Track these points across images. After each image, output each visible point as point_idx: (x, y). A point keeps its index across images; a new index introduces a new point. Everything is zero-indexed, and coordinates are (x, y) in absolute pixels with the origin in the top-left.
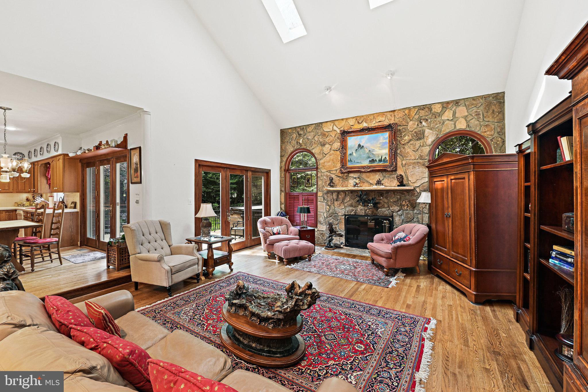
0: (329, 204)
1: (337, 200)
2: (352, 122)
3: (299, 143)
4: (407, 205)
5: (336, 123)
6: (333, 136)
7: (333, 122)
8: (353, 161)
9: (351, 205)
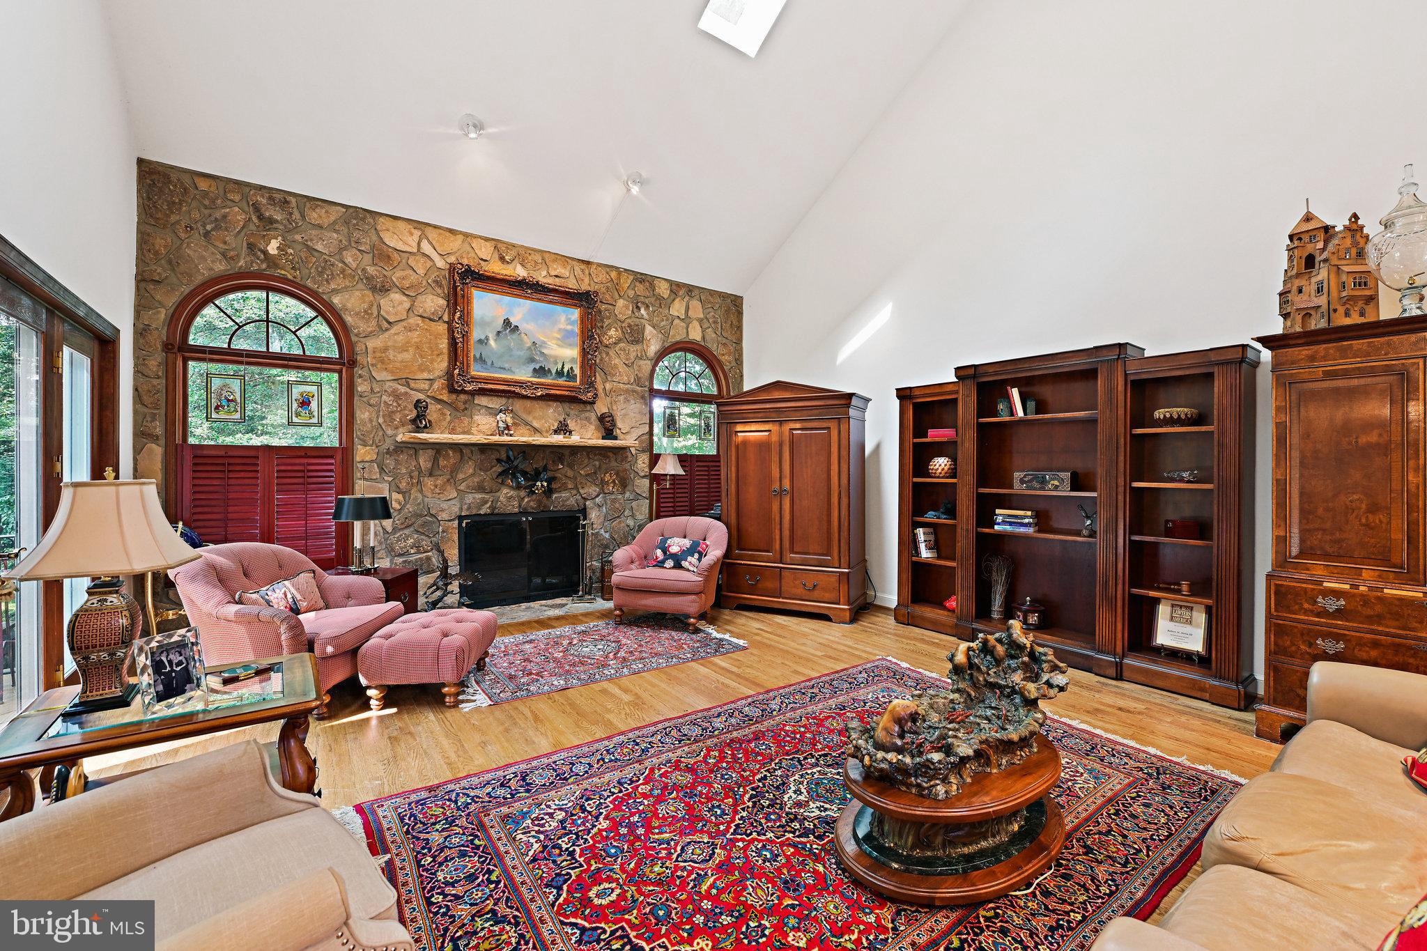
0: (403, 485)
1: (431, 475)
2: (485, 251)
3: (265, 252)
4: (614, 482)
5: (432, 234)
6: (421, 272)
7: (416, 225)
8: (489, 363)
9: (480, 488)
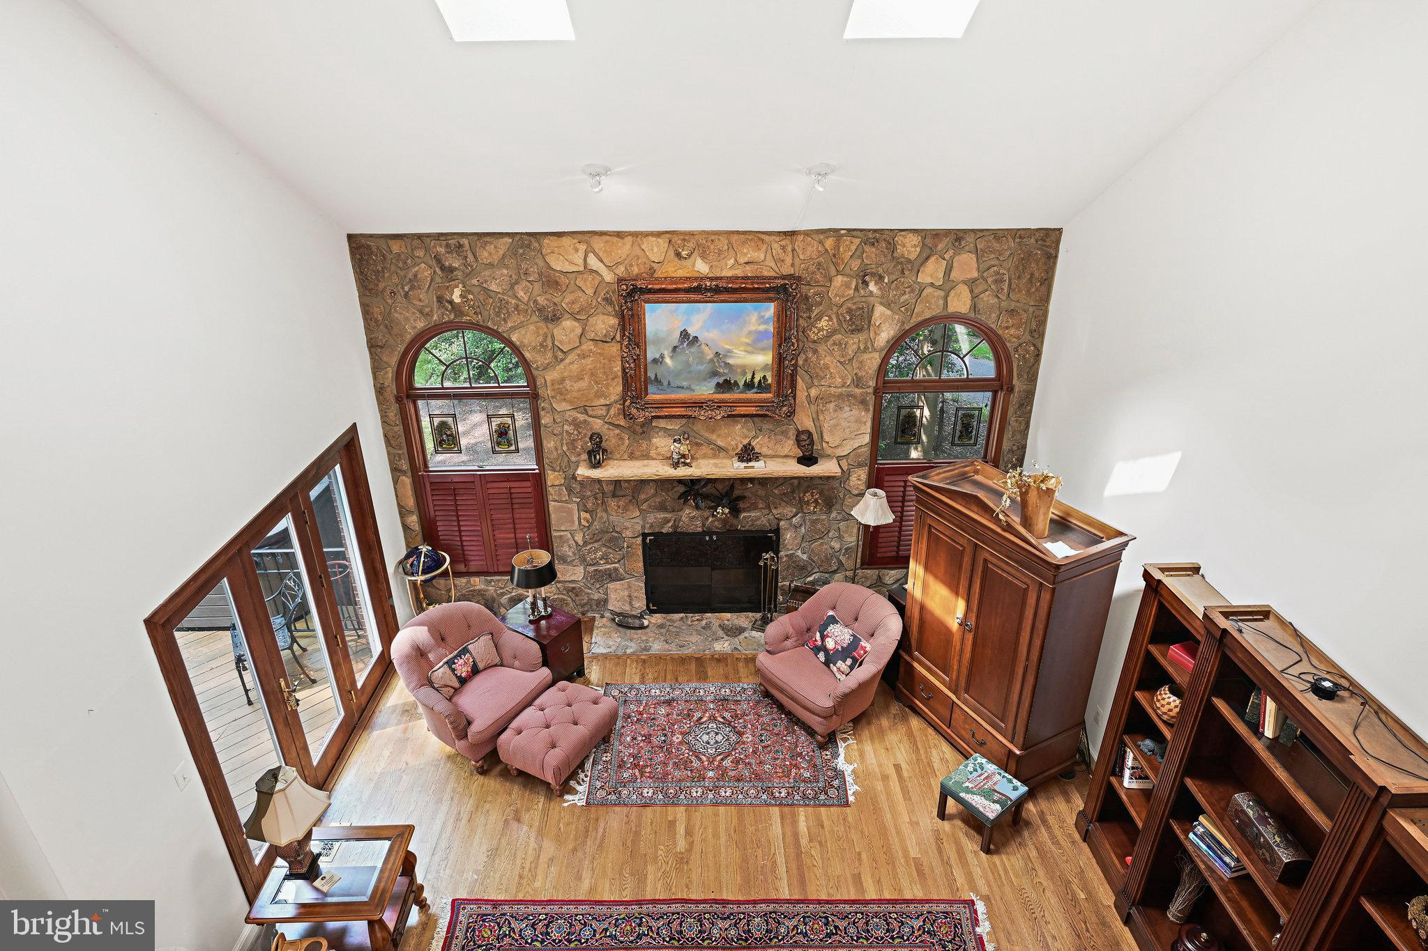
0: (590, 505)
1: (614, 496)
2: (656, 251)
3: (451, 302)
4: (816, 501)
5: (598, 244)
6: (590, 292)
7: (580, 237)
8: (665, 383)
9: (662, 507)
